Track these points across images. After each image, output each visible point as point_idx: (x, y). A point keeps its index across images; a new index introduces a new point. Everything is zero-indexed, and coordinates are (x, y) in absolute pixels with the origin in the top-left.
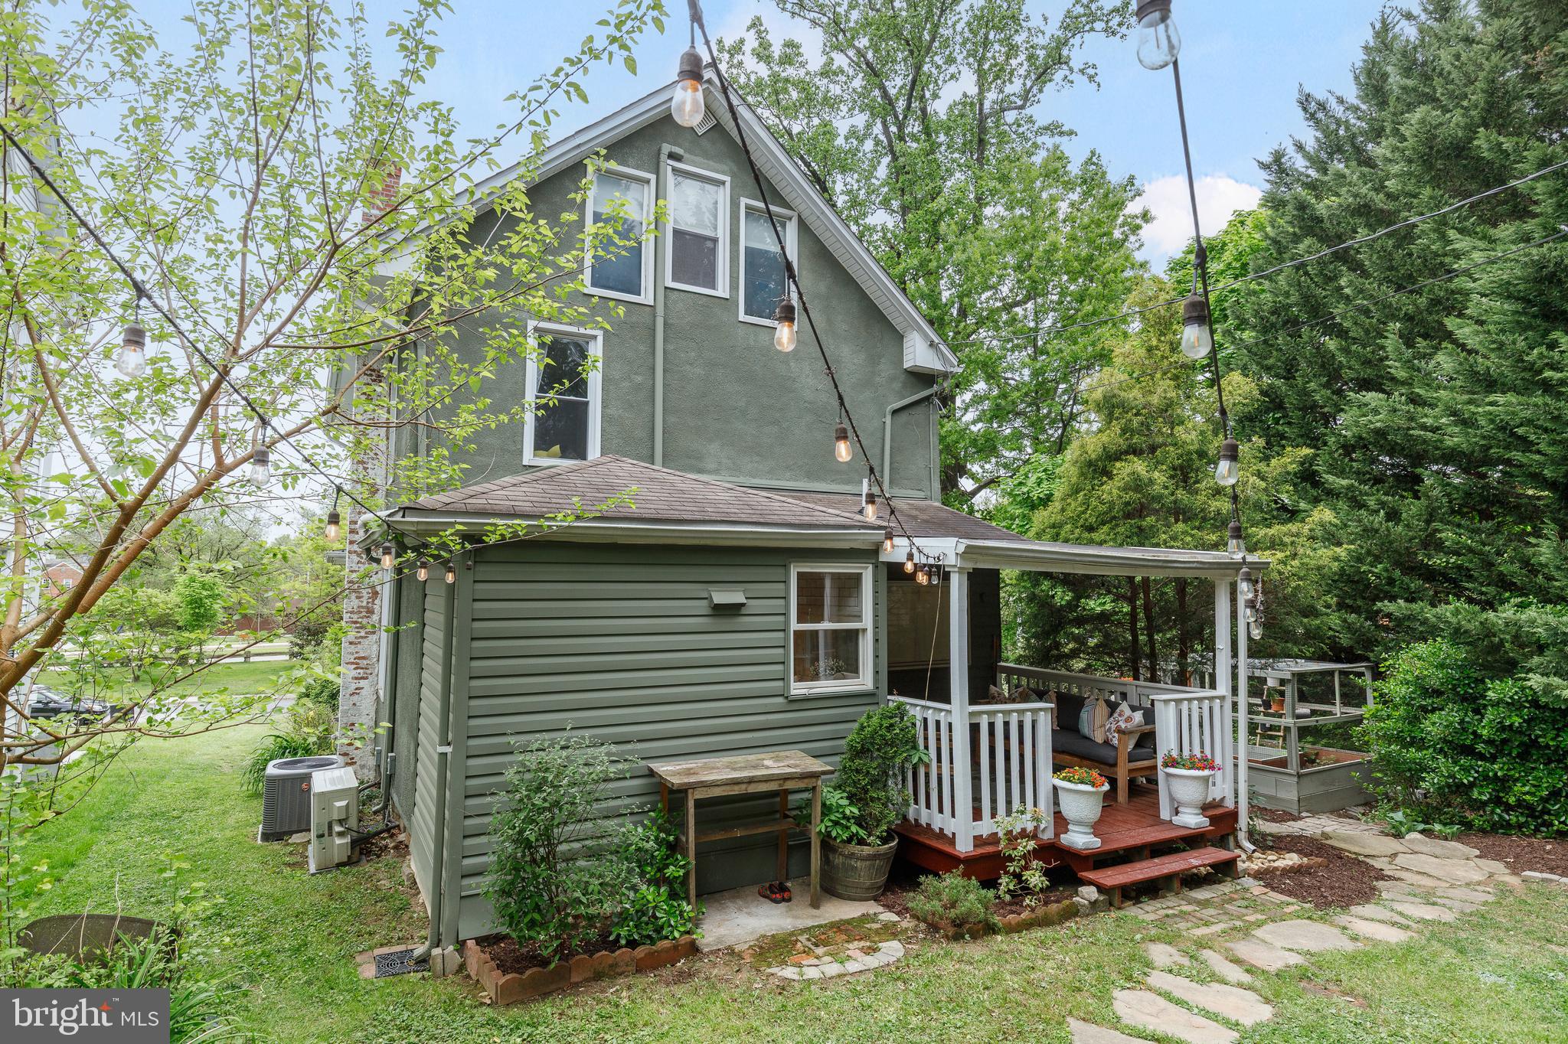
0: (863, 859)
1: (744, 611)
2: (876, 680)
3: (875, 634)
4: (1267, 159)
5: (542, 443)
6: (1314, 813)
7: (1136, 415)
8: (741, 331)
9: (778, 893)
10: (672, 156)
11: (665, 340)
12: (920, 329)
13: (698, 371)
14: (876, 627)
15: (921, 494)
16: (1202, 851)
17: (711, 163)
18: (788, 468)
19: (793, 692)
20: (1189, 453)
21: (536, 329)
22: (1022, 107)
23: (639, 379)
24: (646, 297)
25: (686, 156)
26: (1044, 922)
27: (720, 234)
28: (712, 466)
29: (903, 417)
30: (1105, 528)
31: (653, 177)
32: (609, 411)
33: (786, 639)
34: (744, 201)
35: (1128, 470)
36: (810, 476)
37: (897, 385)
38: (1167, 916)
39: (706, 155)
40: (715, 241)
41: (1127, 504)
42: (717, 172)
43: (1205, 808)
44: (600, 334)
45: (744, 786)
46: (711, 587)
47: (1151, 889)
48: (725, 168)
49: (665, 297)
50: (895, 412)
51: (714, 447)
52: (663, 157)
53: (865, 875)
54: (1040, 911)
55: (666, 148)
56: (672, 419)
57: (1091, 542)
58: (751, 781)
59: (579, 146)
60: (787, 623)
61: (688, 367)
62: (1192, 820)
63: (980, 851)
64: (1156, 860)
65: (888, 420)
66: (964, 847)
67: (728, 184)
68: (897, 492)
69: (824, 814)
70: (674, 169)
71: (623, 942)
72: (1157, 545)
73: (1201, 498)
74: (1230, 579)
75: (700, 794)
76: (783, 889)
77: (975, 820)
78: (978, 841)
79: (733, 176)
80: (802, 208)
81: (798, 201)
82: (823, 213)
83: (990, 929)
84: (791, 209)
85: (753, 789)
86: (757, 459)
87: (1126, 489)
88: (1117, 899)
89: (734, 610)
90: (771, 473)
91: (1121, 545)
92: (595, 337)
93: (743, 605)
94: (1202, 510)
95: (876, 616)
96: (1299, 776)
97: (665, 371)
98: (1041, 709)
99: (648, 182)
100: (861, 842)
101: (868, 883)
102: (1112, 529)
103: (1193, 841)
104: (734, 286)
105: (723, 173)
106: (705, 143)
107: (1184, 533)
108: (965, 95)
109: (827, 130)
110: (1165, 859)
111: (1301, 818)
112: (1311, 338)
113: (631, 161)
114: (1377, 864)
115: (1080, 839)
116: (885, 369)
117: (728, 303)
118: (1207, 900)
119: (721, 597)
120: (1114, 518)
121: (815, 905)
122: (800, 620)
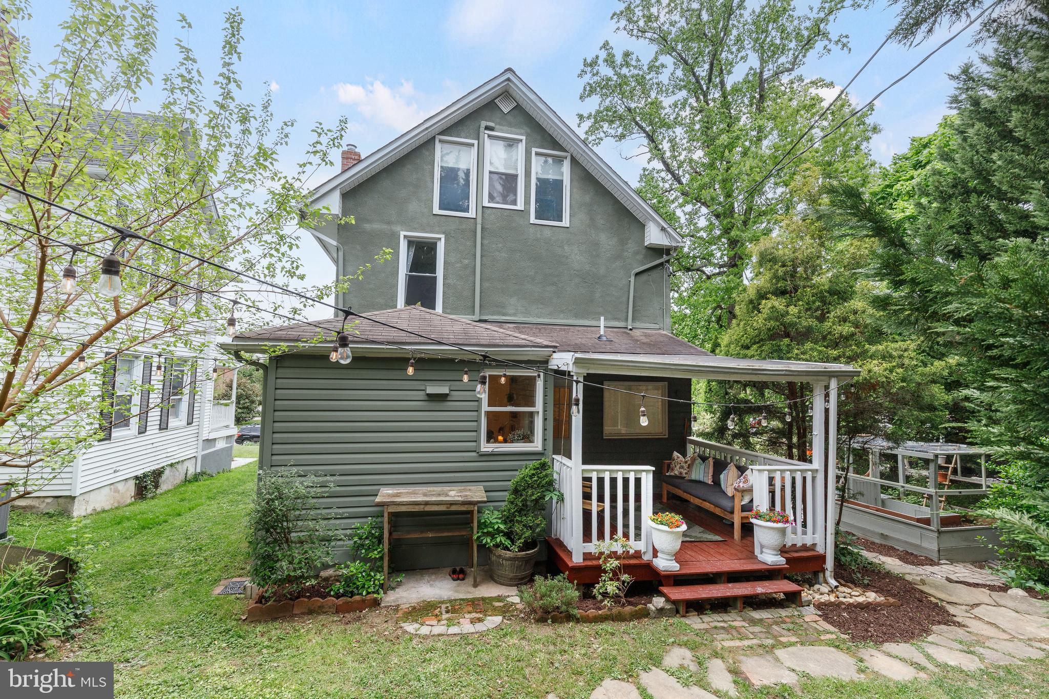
0: (507, 560)
1: (449, 398)
2: (544, 445)
3: (544, 415)
4: (956, 71)
5: (410, 301)
6: (952, 561)
7: (783, 266)
8: (532, 230)
9: (458, 574)
10: (487, 128)
11: (482, 238)
12: (654, 220)
13: (504, 255)
14: (545, 411)
15: (657, 326)
16: (775, 582)
17: (513, 129)
18: (562, 311)
19: (483, 449)
20: (821, 292)
21: (405, 237)
22: (792, 70)
23: (466, 261)
24: (471, 214)
25: (497, 127)
26: (619, 618)
27: (519, 172)
28: (512, 311)
29: (644, 277)
30: (755, 347)
31: (476, 142)
32: (448, 281)
33: (479, 416)
34: (534, 150)
35: (770, 305)
36: (576, 316)
37: (640, 257)
38: (716, 627)
39: (510, 125)
40: (516, 176)
41: (769, 330)
42: (517, 134)
43: (783, 550)
44: (442, 236)
45: (422, 507)
46: (427, 383)
47: (722, 605)
48: (523, 131)
49: (483, 213)
50: (637, 274)
51: (513, 301)
52: (482, 129)
53: (507, 570)
54: (615, 610)
55: (484, 124)
56: (486, 284)
57: (745, 357)
58: (427, 503)
59: (427, 129)
60: (480, 406)
61: (497, 253)
62: (770, 558)
63: (589, 563)
64: (730, 585)
65: (632, 279)
66: (577, 559)
67: (524, 141)
68: (637, 325)
69: (479, 527)
70: (489, 136)
71: (332, 593)
72: (789, 359)
73: (827, 324)
74: (825, 383)
75: (392, 509)
76: (462, 571)
77: (584, 541)
78: (587, 556)
79: (527, 136)
80: (572, 150)
81: (569, 146)
82: (584, 151)
83: (569, 618)
84: (566, 151)
85: (428, 508)
86: (541, 306)
87: (769, 319)
88: (682, 610)
89: (442, 398)
90: (551, 315)
91: (765, 359)
92: (440, 239)
93: (447, 395)
94: (830, 333)
95: (545, 403)
96: (939, 532)
97: (482, 256)
98: (644, 471)
99: (473, 145)
100: (506, 548)
101: (511, 575)
102: (760, 347)
103: (770, 574)
104: (527, 202)
105: (521, 134)
106: (509, 118)
107: (812, 349)
108: (751, 69)
109: (656, 105)
110: (737, 585)
111: (938, 564)
112: (978, 202)
113: (463, 134)
114: (952, 610)
115: (665, 564)
116: (631, 247)
117: (525, 213)
118: (761, 620)
119: (432, 389)
120: (762, 340)
121: (475, 585)
122: (489, 406)
